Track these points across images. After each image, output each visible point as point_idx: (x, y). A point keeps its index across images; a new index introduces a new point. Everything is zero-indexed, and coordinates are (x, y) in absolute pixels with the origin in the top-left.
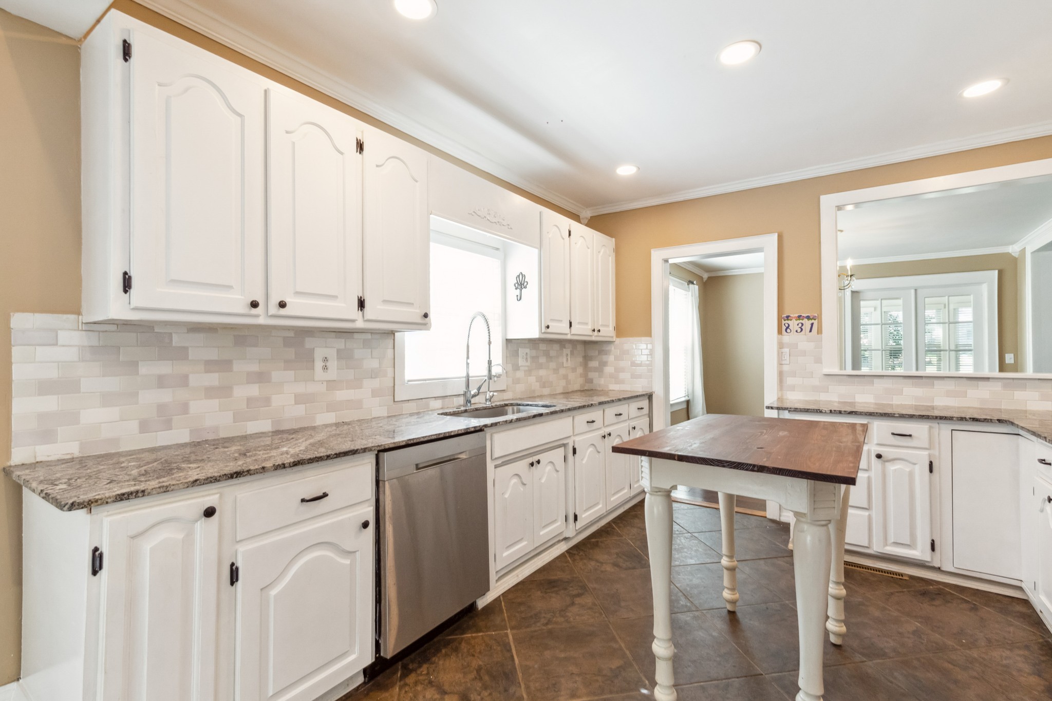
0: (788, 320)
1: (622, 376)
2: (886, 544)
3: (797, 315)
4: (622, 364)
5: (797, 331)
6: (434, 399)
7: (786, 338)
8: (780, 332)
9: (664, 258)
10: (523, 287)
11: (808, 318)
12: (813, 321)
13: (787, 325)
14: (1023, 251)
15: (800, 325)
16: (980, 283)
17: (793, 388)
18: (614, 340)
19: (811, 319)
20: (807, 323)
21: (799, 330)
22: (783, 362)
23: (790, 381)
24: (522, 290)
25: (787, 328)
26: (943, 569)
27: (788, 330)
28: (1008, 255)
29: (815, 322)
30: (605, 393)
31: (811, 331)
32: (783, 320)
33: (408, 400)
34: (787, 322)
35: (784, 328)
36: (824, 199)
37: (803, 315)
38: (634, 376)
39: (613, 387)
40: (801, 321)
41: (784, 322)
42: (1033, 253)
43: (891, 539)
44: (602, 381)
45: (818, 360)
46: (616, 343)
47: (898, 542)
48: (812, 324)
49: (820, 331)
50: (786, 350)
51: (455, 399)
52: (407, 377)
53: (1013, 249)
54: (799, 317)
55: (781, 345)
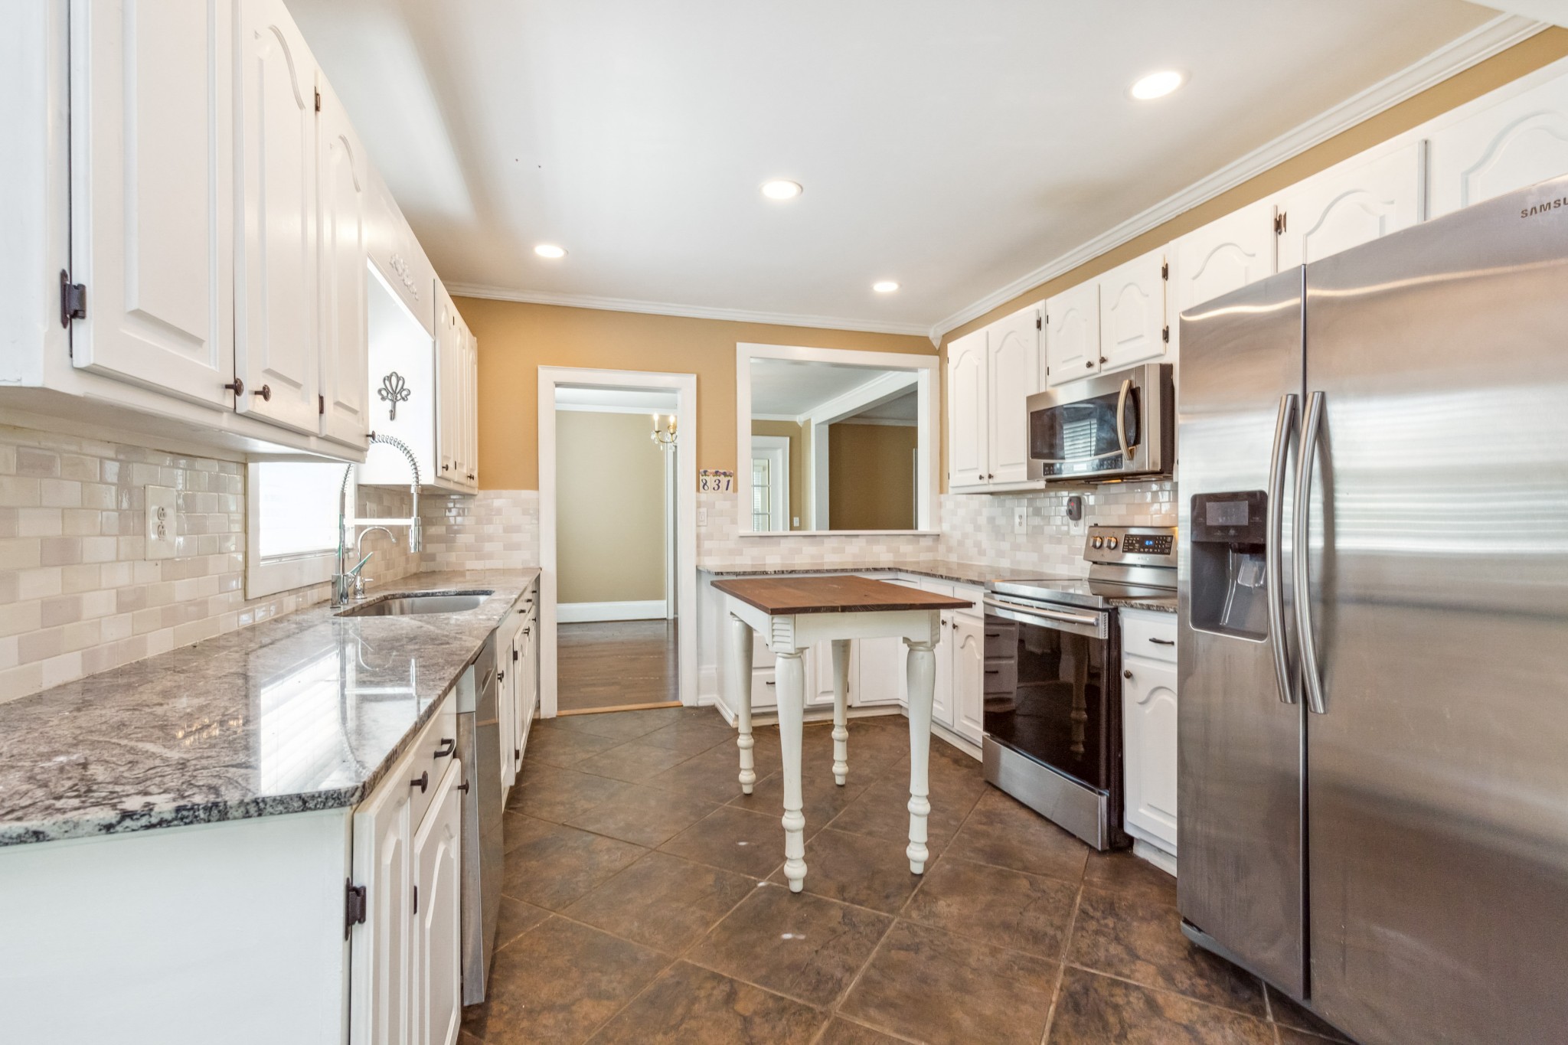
0: (705, 475)
1: (488, 547)
2: (816, 697)
3: (714, 471)
4: (488, 529)
5: (714, 489)
6: (287, 593)
7: (704, 496)
8: (698, 490)
9: (556, 380)
10: (399, 397)
11: (725, 474)
12: (729, 478)
13: (704, 481)
14: (808, 422)
15: (717, 482)
16: (775, 449)
17: (709, 553)
18: (476, 493)
19: (728, 476)
20: (724, 480)
21: (716, 487)
22: (701, 524)
23: (707, 545)
24: (397, 403)
25: (705, 484)
26: (853, 706)
27: (706, 487)
28: (793, 424)
29: (731, 479)
30: (458, 574)
31: (727, 489)
32: (701, 472)
33: (261, 598)
34: (704, 477)
35: (701, 484)
36: (741, 347)
37: (720, 471)
38: (510, 547)
39: (471, 565)
40: (718, 478)
41: (701, 478)
42: (816, 425)
43: (820, 690)
44: (453, 557)
45: (734, 522)
46: (477, 497)
47: (826, 690)
48: (729, 481)
49: (735, 490)
50: (703, 510)
51: (309, 592)
52: (263, 553)
53: (799, 419)
54: (717, 473)
55: (699, 505)
